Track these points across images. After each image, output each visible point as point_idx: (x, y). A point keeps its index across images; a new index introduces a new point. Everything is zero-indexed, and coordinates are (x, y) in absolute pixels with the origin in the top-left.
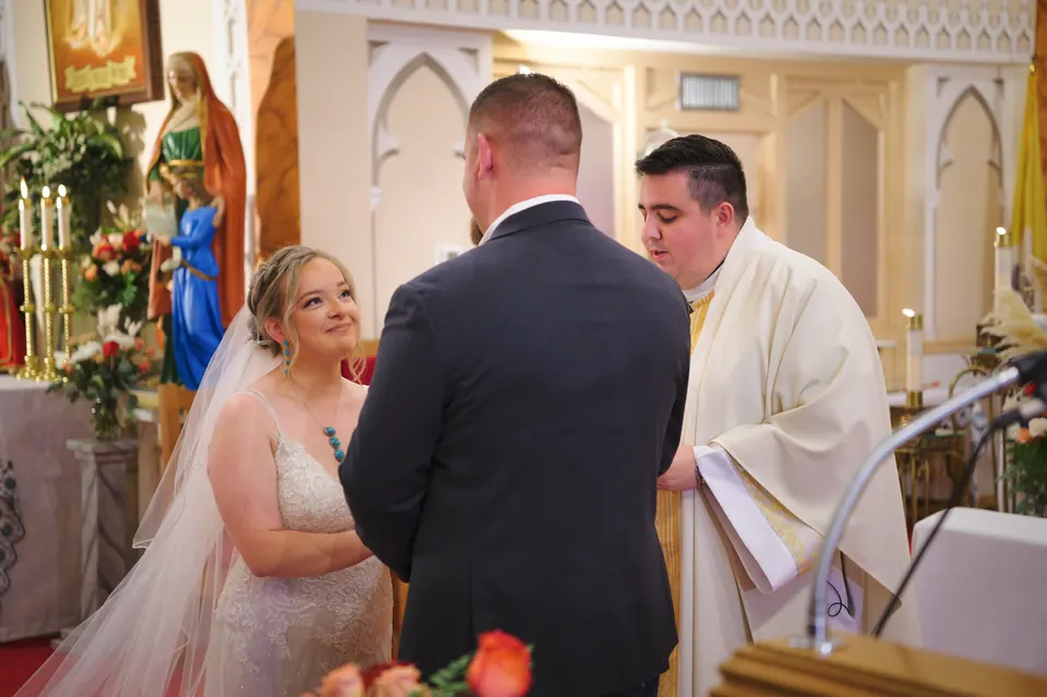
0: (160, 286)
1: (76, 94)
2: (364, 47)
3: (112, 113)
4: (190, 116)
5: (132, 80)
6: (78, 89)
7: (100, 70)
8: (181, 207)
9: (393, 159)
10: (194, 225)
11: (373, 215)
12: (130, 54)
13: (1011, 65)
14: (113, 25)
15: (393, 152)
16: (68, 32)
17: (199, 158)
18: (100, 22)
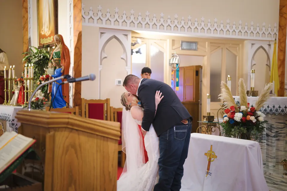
0: (50, 86)
1: (42, 44)
2: (100, 34)
3: (49, 48)
4: (59, 48)
5: (52, 41)
6: (42, 43)
7: (47, 39)
8: (55, 68)
9: (105, 59)
10: (57, 72)
11: (100, 71)
12: (52, 36)
13: (272, 41)
14: (49, 29)
15: (106, 57)
16: (42, 30)
17: (60, 58)
18: (47, 28)
